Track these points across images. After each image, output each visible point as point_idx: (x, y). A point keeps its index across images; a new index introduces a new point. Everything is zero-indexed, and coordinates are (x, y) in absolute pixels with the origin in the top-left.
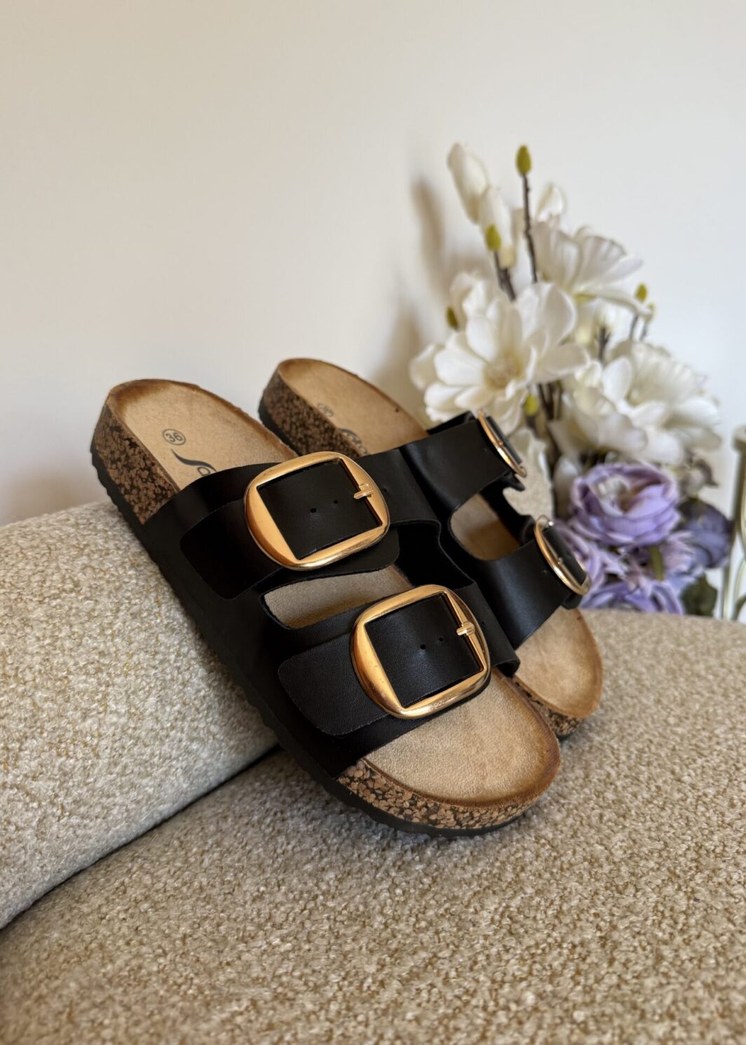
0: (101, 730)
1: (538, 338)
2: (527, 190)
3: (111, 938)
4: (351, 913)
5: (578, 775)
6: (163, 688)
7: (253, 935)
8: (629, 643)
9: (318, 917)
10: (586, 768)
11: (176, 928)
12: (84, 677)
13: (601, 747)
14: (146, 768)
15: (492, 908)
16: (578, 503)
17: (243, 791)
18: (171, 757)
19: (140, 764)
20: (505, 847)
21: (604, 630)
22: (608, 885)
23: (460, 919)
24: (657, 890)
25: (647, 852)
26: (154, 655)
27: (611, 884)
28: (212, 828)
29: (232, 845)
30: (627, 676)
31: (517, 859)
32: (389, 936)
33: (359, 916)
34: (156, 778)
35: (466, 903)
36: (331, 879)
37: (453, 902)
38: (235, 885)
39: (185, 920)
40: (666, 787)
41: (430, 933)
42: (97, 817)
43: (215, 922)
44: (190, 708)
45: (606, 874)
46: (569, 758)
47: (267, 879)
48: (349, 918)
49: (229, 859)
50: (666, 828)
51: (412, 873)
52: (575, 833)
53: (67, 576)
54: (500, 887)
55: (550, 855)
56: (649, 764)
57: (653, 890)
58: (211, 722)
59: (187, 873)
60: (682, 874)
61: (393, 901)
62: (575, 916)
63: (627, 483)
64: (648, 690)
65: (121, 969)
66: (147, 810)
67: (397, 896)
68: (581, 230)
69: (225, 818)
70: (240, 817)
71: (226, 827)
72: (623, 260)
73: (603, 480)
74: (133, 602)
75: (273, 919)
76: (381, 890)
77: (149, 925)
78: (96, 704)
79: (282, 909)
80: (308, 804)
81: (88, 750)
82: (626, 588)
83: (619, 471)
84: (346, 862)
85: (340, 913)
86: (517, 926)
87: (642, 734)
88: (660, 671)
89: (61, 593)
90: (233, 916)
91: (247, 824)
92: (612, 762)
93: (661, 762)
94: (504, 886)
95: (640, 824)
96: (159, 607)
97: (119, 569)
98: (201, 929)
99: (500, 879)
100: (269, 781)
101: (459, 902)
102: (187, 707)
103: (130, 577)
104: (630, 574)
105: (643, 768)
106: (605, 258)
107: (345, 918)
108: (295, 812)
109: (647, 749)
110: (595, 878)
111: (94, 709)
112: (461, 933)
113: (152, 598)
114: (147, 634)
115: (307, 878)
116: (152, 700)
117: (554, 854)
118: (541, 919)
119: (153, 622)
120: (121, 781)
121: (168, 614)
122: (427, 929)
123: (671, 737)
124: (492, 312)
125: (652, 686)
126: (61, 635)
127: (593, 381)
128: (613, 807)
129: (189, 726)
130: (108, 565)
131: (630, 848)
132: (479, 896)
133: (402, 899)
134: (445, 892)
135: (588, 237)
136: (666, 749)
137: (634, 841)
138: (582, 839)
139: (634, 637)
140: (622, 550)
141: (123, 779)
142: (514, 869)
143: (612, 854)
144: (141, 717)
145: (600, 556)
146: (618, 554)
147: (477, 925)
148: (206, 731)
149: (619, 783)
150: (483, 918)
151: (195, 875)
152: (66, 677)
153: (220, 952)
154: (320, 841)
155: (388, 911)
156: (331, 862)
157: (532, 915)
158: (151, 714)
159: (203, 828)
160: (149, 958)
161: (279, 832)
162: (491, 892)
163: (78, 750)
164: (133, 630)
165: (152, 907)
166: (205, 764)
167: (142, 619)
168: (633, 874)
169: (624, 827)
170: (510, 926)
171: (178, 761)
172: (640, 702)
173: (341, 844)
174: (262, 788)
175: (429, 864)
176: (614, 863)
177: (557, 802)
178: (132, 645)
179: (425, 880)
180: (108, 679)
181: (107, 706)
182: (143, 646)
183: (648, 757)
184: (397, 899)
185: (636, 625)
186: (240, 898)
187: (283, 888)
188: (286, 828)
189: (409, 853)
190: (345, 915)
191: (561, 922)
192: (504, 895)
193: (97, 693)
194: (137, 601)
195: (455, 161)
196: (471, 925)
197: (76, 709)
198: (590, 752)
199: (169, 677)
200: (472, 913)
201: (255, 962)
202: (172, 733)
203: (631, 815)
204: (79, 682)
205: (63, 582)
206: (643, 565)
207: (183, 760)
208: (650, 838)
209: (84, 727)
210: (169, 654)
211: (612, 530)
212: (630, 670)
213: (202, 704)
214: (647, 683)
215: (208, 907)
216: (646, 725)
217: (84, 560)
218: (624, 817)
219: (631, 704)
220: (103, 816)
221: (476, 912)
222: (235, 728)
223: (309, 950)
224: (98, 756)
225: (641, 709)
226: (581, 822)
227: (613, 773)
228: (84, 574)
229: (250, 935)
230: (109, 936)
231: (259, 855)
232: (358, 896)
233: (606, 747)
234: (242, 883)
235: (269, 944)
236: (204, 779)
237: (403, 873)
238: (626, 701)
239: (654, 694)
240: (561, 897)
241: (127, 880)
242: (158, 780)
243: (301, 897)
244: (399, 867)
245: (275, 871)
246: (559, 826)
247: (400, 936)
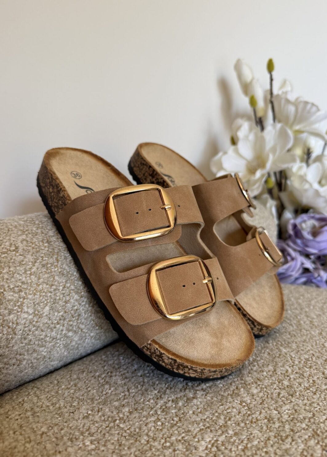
0: (18, 321)
1: (274, 150)
2: (272, 80)
3: (7, 429)
4: (131, 432)
5: (269, 369)
6: (54, 303)
7: (77, 437)
8: (309, 303)
9: (114, 432)
10: (275, 366)
11: (40, 428)
12: (12, 293)
13: (285, 355)
14: (42, 342)
15: (208, 440)
16: (291, 232)
17: (96, 359)
18: (56, 338)
19: (39, 340)
20: (222, 405)
21: (297, 295)
22: (277, 435)
23: (189, 444)
24: (305, 442)
25: (302, 418)
26: (51, 286)
27: (278, 435)
28: (75, 376)
29: (81, 387)
30: (305, 319)
31: (228, 413)
32: (148, 449)
33: (135, 434)
34: (48, 348)
35: (194, 435)
36: (126, 411)
37: (187, 434)
38: (77, 408)
39: (46, 424)
40: (318, 381)
41: (170, 450)
42: (14, 365)
43: (61, 427)
44: (68, 314)
45: (276, 428)
46: (267, 360)
47: (93, 407)
48: (129, 435)
49: (78, 394)
50: (315, 405)
51: (169, 413)
52: (263, 401)
53: (13, 244)
54: (215, 428)
55: (247, 413)
56: (310, 367)
57: (302, 441)
58: (80, 323)
59: (55, 399)
60: (321, 434)
61: (155, 428)
62: (254, 452)
63: (317, 224)
64: (316, 327)
65: (6, 447)
66: (44, 363)
67: (158, 426)
68: (297, 99)
69: (83, 372)
70: (91, 372)
71: (82, 377)
72: (319, 114)
73: (304, 221)
74: (44, 259)
75: (90, 430)
76: (151, 421)
77: (27, 424)
78: (17, 307)
79: (97, 425)
80: (125, 369)
81: (10, 330)
82: (313, 276)
83: (313, 218)
84: (136, 403)
85: (125, 432)
86: (220, 453)
87: (309, 350)
88: (323, 318)
89: (8, 251)
90: (70, 425)
91: (93, 376)
92: (290, 364)
93: (317, 367)
94: (217, 427)
95: (301, 401)
96: (58, 262)
97: (40, 242)
98: (52, 430)
99: (216, 423)
100: (110, 356)
101: (190, 434)
102: (67, 314)
103: (45, 247)
104: (316, 269)
105: (307, 369)
106: (309, 112)
107: (127, 434)
108: (118, 373)
109: (310, 359)
110: (270, 430)
111: (15, 310)
112: (187, 453)
113: (54, 258)
114: (49, 275)
115: (114, 409)
116: (47, 308)
117: (249, 412)
118: (234, 451)
119: (53, 270)
120: (28, 347)
121: (61, 266)
122: (169, 447)
123: (325, 354)
124: (251, 137)
125: (318, 325)
126: (3, 272)
127: (302, 172)
128: (287, 389)
129: (68, 324)
130: (35, 240)
131: (293, 414)
132: (203, 432)
133: (160, 428)
134: (184, 427)
135: (301, 102)
136: (321, 360)
137: (296, 410)
138: (266, 405)
139: (312, 299)
140: (312, 257)
141: (29, 346)
142: (225, 418)
143: (281, 417)
144: (41, 316)
145: (301, 259)
146: (310, 258)
147: (198, 449)
148: (77, 327)
149: (292, 376)
150: (201, 445)
151: (59, 400)
152: (2, 293)
153: (57, 445)
154: (126, 390)
155: (151, 434)
156: (129, 402)
157: (229, 448)
158: (47, 315)
159: (71, 376)
160: (21, 443)
161: (107, 382)
162: (209, 430)
163: (5, 329)
164: (42, 272)
165: (32, 415)
166: (76, 344)
167: (47, 267)
168: (292, 430)
169: (291, 402)
170: (216, 452)
171: (60, 340)
172: (310, 333)
173: (136, 393)
174: (106, 359)
175: (179, 410)
176: (282, 422)
177: (256, 383)
178: (40, 280)
179: (175, 419)
180: (25, 296)
181: (23, 309)
182: (46, 281)
183: (311, 363)
184: (158, 427)
185: (314, 294)
186: (77, 416)
187: (100, 414)
188: (111, 381)
189: (170, 402)
190: (128, 433)
191: (245, 454)
192: (216, 433)
193: (18, 301)
194: (47, 258)
195: (238, 67)
196: (194, 449)
197: (5, 309)
198: (278, 357)
199: (58, 298)
200: (197, 442)
201: (73, 454)
202: (58, 326)
203: (296, 395)
204: (9, 295)
205: (10, 246)
206: (323, 265)
207: (63, 340)
208: (305, 410)
209: (9, 318)
210: (59, 286)
211: (307, 246)
212: (307, 316)
213: (75, 313)
214: (316, 324)
215: (59, 419)
216: (312, 346)
217: (24, 237)
218: (292, 396)
219: (305, 334)
220: (17, 364)
221: (198, 441)
222: (94, 327)
223: (103, 451)
224: (15, 334)
225: (310, 337)
226: (267, 396)
227: (290, 370)
228: (22, 243)
229: (75, 438)
230: (7, 428)
231: (93, 394)
232: (137, 423)
233: (288, 355)
234: (80, 408)
235: (84, 444)
236: (77, 351)
237: (165, 413)
238: (303, 332)
239: (318, 330)
240: (248, 439)
241: (26, 399)
242: (49, 349)
243: (108, 420)
244: (163, 409)
245: (99, 403)
246: (255, 397)
247: (154, 450)
